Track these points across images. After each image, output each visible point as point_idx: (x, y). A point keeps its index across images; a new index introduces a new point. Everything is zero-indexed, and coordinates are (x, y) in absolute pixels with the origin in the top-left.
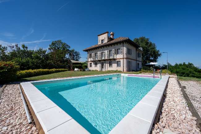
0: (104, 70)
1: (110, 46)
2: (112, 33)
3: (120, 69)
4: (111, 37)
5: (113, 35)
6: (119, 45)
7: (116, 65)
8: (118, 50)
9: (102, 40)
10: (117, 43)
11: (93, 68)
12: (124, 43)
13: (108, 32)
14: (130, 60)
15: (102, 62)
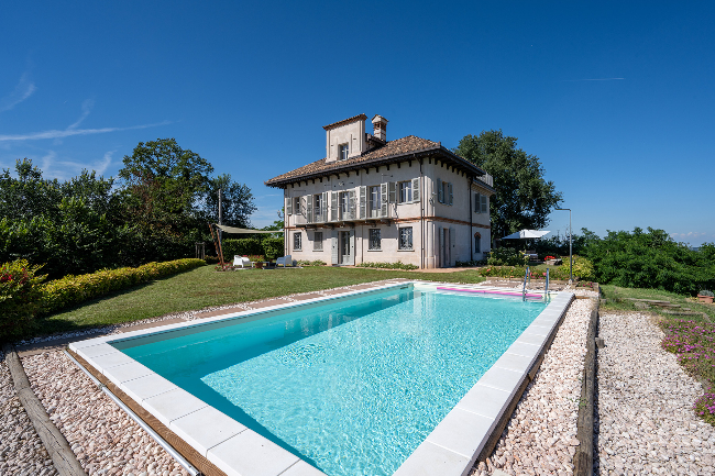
0: (348, 262)
1: (373, 171)
2: (377, 119)
3: (411, 258)
4: (377, 133)
5: (382, 125)
6: (405, 166)
7: (395, 242)
8: (401, 185)
9: (342, 148)
10: (398, 161)
11: (307, 252)
12: (426, 161)
13: (362, 118)
14: (446, 225)
15: (342, 229)
